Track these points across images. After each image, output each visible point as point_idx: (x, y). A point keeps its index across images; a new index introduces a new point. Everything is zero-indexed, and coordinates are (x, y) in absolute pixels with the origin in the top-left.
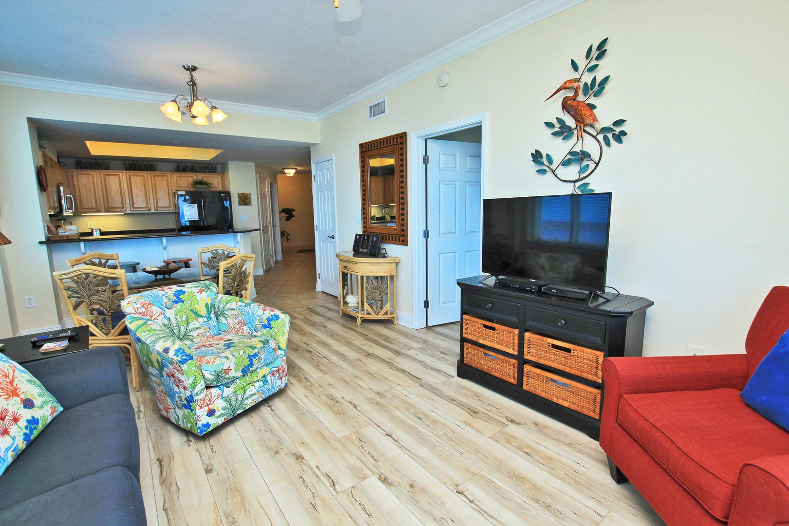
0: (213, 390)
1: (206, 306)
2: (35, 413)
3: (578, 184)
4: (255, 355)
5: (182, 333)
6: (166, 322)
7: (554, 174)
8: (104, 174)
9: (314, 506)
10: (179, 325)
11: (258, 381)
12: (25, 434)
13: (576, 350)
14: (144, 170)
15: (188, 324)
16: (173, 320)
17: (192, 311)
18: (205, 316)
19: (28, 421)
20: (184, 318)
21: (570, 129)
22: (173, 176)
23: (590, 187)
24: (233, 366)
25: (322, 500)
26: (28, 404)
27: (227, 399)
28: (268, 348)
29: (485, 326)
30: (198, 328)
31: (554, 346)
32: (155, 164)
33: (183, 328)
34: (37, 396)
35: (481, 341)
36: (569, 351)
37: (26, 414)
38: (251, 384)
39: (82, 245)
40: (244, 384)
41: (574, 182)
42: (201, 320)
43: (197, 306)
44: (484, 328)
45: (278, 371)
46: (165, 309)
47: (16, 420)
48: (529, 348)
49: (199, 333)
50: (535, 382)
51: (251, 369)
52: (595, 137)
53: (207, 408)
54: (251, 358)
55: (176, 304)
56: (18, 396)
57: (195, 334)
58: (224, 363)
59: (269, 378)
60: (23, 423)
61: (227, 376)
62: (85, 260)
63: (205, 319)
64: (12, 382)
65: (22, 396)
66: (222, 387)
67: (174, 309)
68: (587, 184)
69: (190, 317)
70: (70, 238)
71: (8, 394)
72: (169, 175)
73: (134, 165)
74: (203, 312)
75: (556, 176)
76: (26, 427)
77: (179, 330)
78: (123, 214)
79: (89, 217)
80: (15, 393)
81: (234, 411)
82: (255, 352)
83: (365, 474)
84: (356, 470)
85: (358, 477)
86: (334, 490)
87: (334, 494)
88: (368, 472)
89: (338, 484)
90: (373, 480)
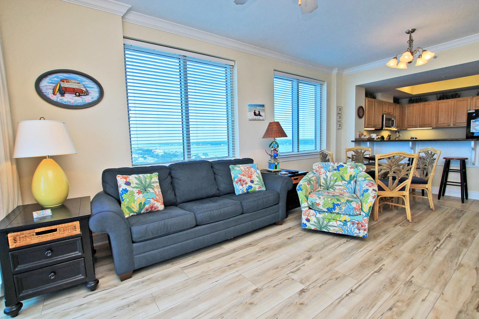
0: (311, 211)
1: (350, 176)
2: (252, 185)
4: (338, 205)
5: (331, 185)
6: (325, 177)
8: (423, 105)
9: (277, 268)
10: (331, 181)
11: (340, 221)
12: (247, 188)
14: (450, 98)
15: (335, 182)
16: (329, 178)
17: (341, 176)
18: (347, 181)
19: (249, 186)
20: (335, 178)
22: (473, 99)
24: (321, 203)
25: (281, 270)
26: (252, 182)
27: (318, 219)
28: (349, 205)
30: (340, 185)
32: (459, 93)
33: (332, 183)
34: (256, 181)
37: (250, 184)
38: (336, 221)
39: (368, 143)
40: (330, 217)
42: (344, 182)
43: (345, 175)
45: (358, 224)
46: (328, 171)
47: (246, 184)
49: (339, 188)
51: (334, 211)
53: (307, 217)
54: (334, 205)
55: (335, 170)
56: (251, 178)
57: (337, 188)
58: (317, 200)
59: (349, 224)
60: (247, 185)
61: (317, 207)
62: (353, 150)
63: (347, 183)
64: (252, 174)
65: (252, 179)
66: (317, 212)
67: (332, 173)
69: (338, 179)
70: (364, 140)
71: (248, 177)
72: (469, 100)
73: (444, 96)
74: (347, 178)
76: (248, 187)
77: (330, 183)
78: (431, 128)
79: (414, 131)
80: (250, 177)
81: (321, 228)
82: (338, 203)
83: (305, 283)
84: (307, 279)
85: (302, 280)
86: (289, 273)
87: (286, 273)
88: (308, 284)
89: (293, 274)
90: (302, 287)
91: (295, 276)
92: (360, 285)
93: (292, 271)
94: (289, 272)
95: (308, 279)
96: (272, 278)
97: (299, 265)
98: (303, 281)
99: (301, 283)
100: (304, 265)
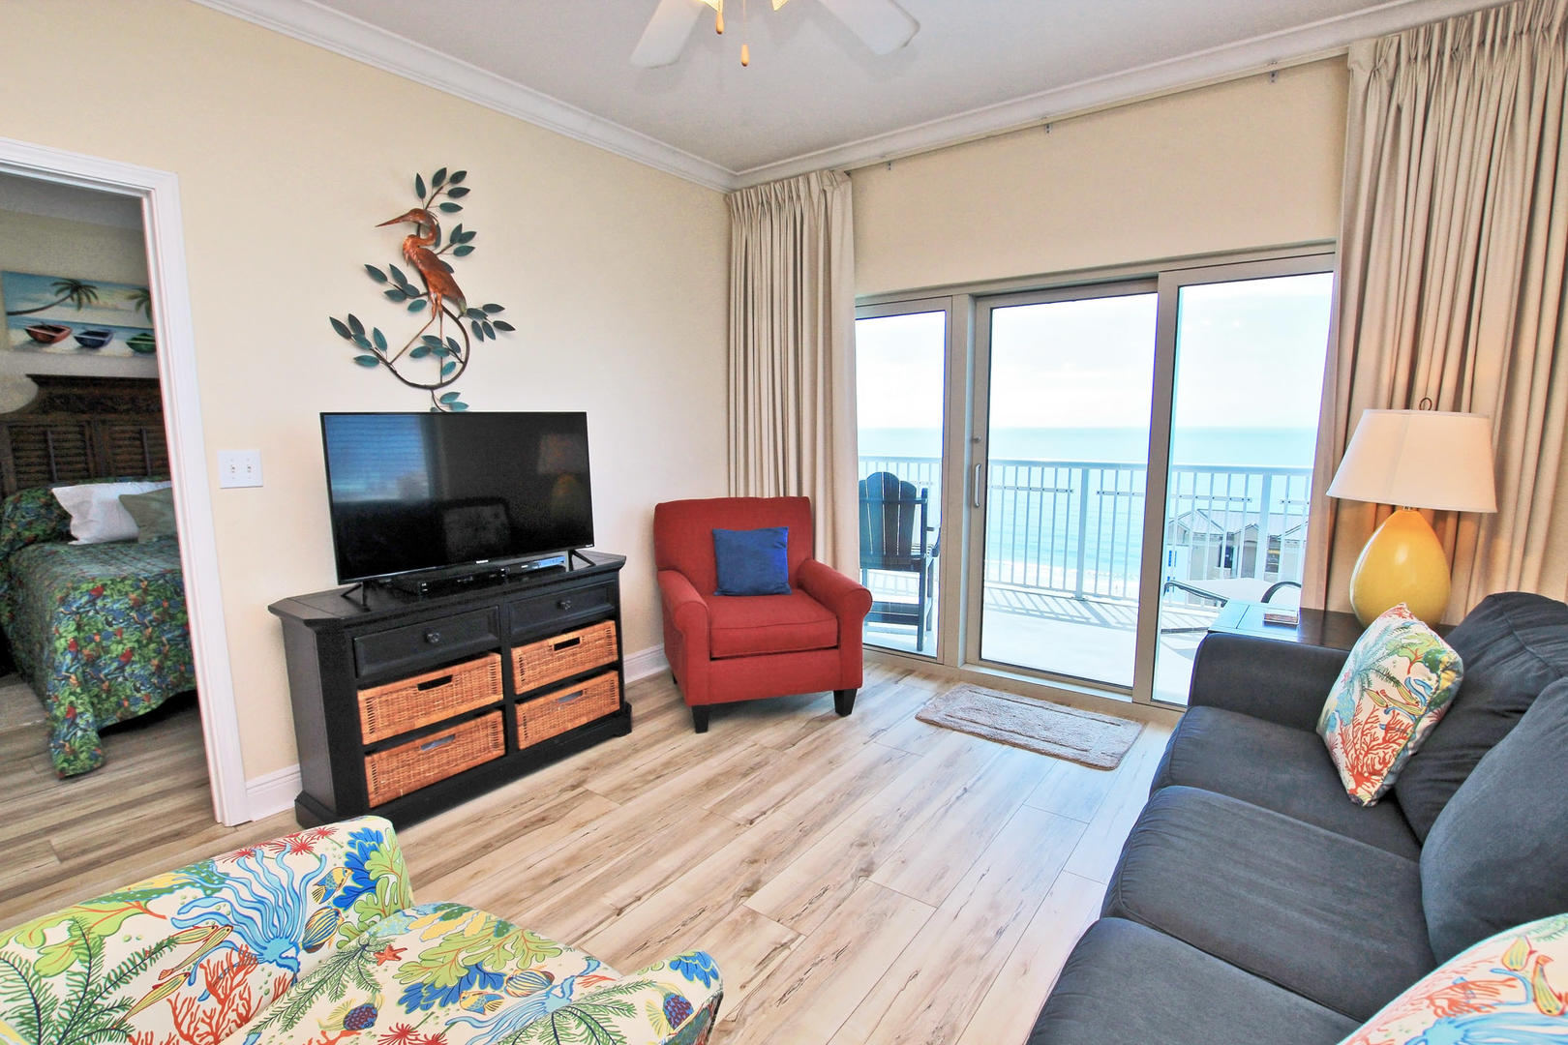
3: (439, 393)
7: (392, 370)
9: (838, 955)
13: (584, 635)
21: (415, 293)
23: (459, 400)
25: (822, 948)
29: (423, 687)
31: (558, 647)
35: (421, 722)
36: (575, 641)
41: (432, 388)
44: (424, 691)
48: (522, 673)
50: (537, 725)
52: (456, 320)
68: (456, 394)
75: (395, 372)
83: (742, 916)
84: (736, 930)
85: (753, 922)
86: (793, 941)
87: (802, 938)
88: (735, 915)
89: (778, 941)
90: (753, 902)
91: (774, 932)
92: (587, 932)
93: (786, 952)
94: (793, 946)
95: (733, 930)
96: (839, 914)
97: (761, 985)
98: (748, 921)
99: (754, 911)
100: (743, 987)
